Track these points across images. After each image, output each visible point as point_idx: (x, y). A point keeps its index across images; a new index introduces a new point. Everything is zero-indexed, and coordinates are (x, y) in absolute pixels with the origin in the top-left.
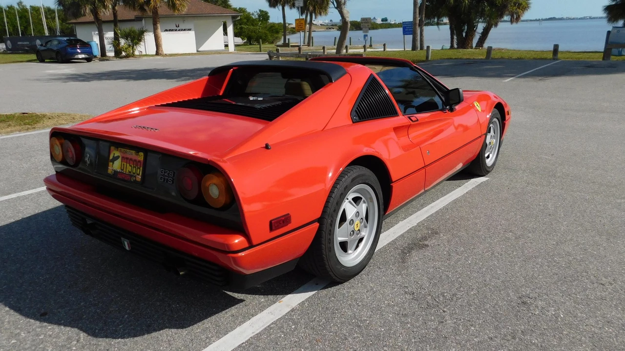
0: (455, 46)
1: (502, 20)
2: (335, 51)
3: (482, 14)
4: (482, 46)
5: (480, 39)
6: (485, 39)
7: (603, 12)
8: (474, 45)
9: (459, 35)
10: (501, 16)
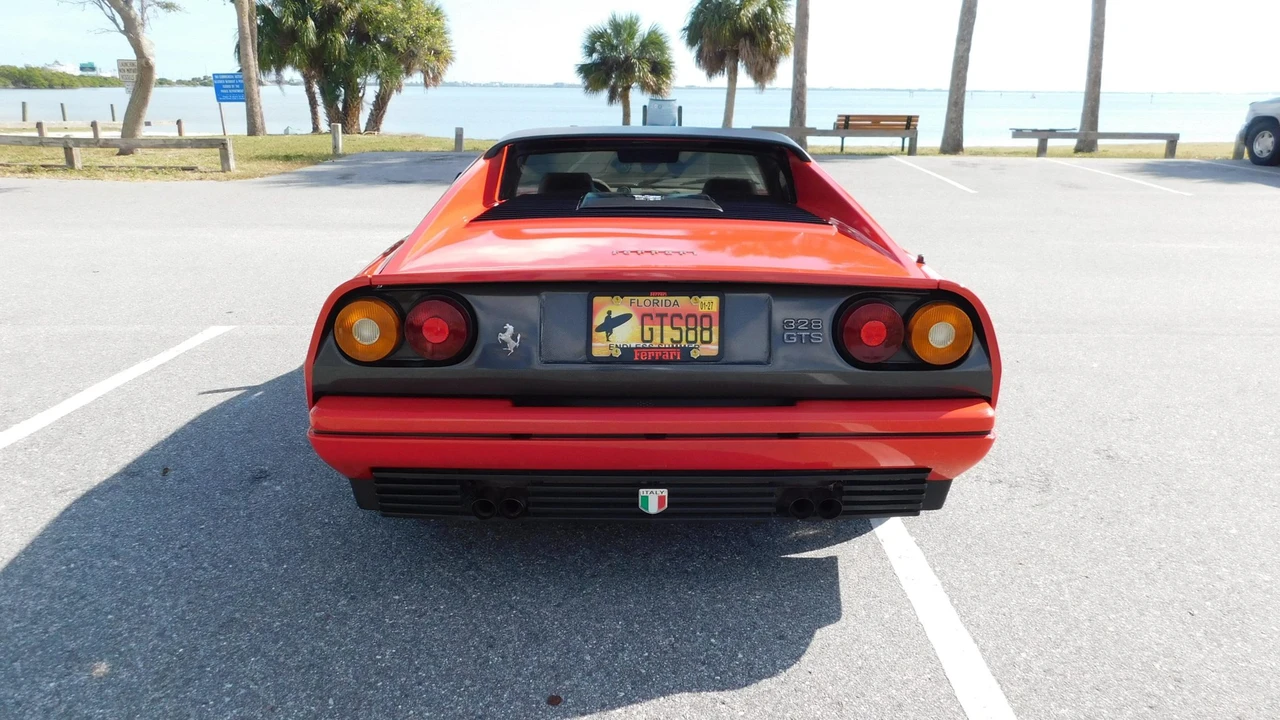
0: (324, 126)
1: (409, 80)
2: (120, 134)
3: (371, 66)
4: (378, 130)
5: (372, 114)
6: (382, 116)
7: (576, 75)
8: (363, 127)
9: (330, 104)
10: (408, 71)
